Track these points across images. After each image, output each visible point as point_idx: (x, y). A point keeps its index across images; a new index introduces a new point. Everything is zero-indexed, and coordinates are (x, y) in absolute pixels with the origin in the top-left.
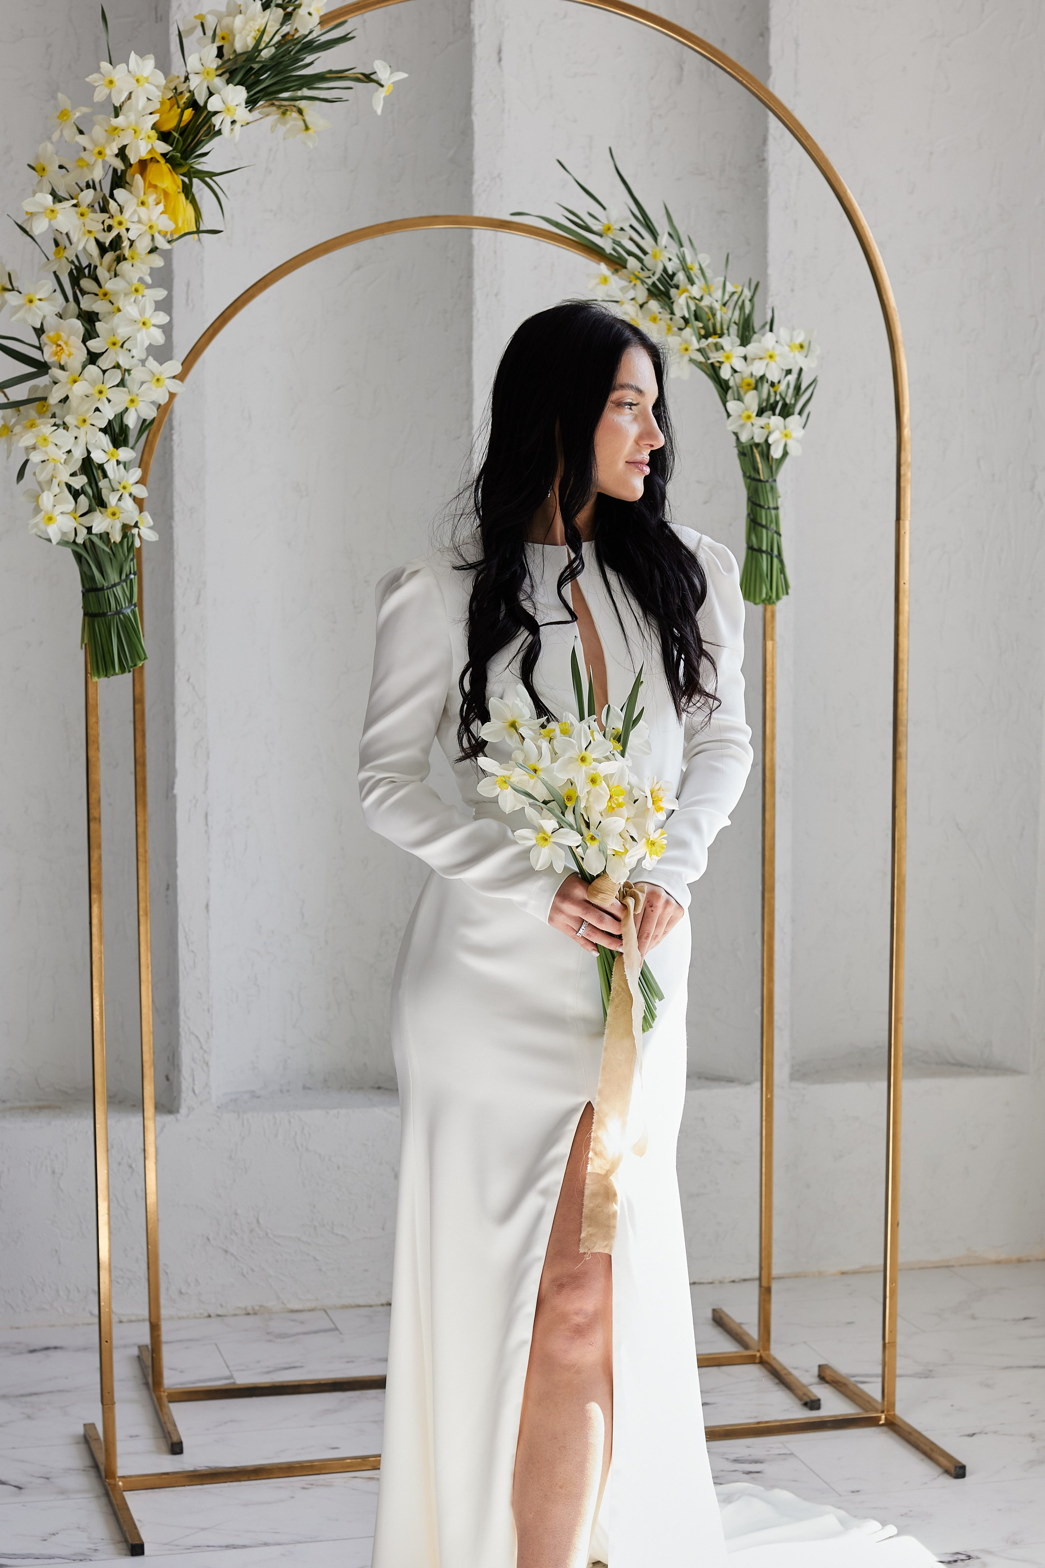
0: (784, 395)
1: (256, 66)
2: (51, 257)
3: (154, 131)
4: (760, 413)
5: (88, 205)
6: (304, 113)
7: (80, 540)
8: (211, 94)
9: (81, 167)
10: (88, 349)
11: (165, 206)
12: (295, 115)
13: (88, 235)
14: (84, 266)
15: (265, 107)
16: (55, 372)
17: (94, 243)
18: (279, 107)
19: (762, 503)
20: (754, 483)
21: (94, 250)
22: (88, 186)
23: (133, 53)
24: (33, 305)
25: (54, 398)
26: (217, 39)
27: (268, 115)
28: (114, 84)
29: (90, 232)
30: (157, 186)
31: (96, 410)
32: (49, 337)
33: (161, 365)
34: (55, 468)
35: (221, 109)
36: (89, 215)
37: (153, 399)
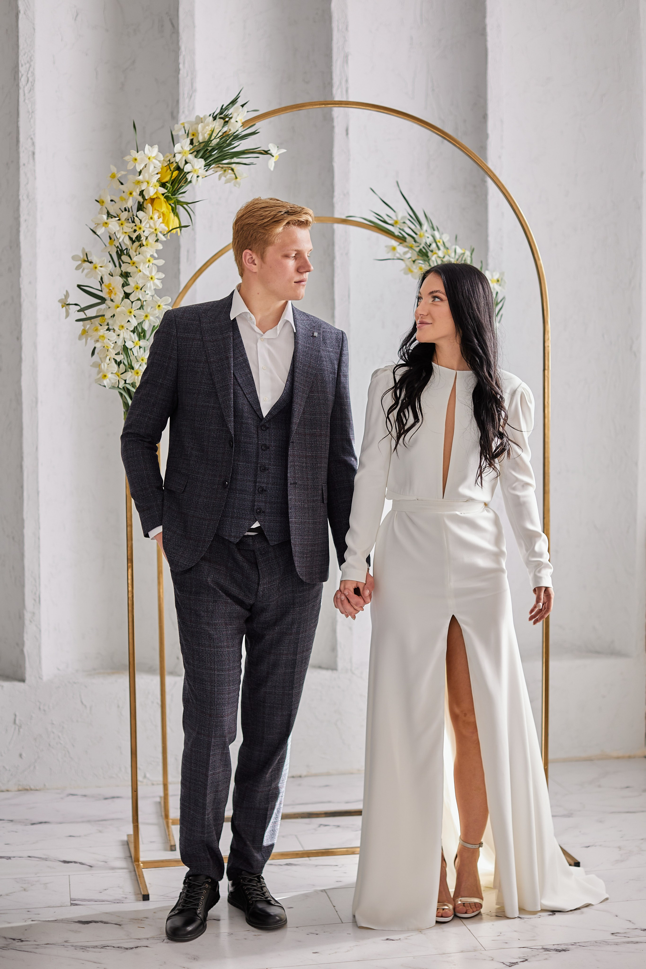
1: (210, 149)
2: (108, 245)
3: (157, 183)
5: (126, 219)
6: (235, 171)
7: (121, 386)
8: (186, 163)
9: (122, 200)
10: (124, 291)
11: (163, 220)
12: (230, 171)
13: (125, 234)
14: (124, 249)
15: (215, 168)
16: (108, 302)
17: (127, 238)
18: (222, 168)
21: (128, 242)
22: (125, 210)
23: (147, 145)
24: (97, 270)
25: (108, 315)
26: (189, 135)
27: (216, 172)
28: (137, 161)
29: (126, 233)
30: (159, 210)
31: (129, 321)
32: (105, 285)
33: (161, 299)
34: (108, 351)
35: (192, 170)
36: (126, 224)
37: (157, 315)
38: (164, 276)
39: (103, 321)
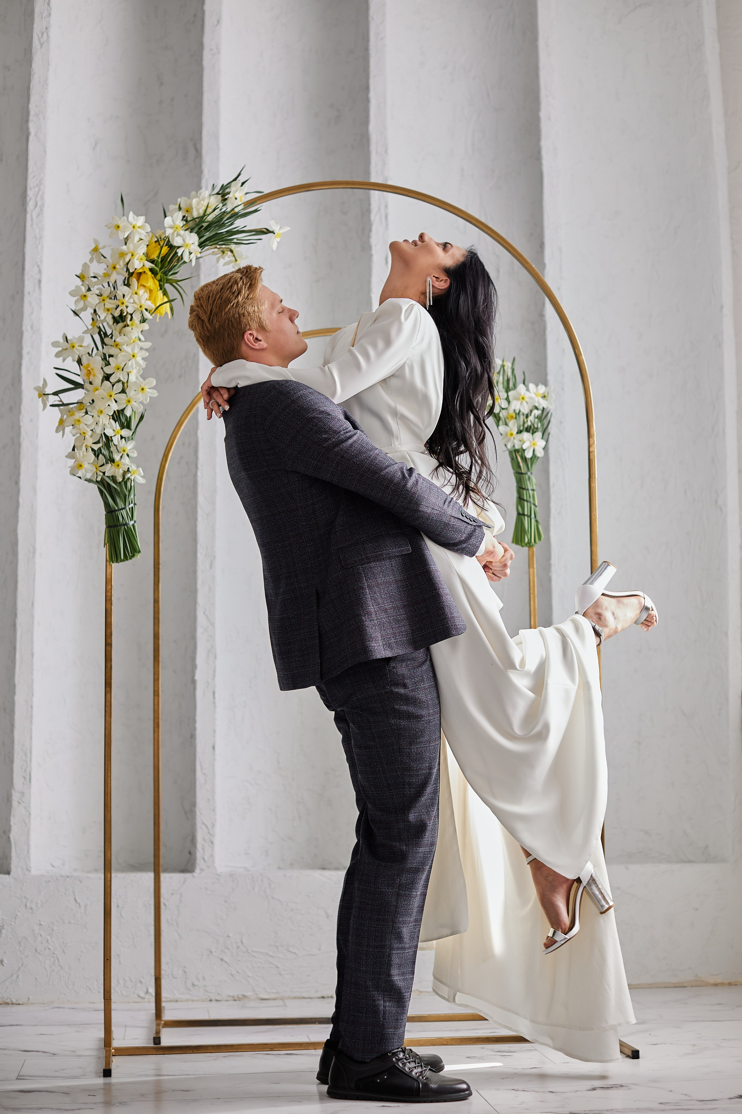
0: (533, 422)
1: (205, 225)
2: (90, 327)
3: (144, 256)
4: (520, 432)
5: (107, 295)
6: (234, 252)
7: (99, 479)
9: (105, 276)
10: (104, 372)
11: (149, 296)
12: (229, 253)
13: (107, 312)
15: (211, 249)
16: (87, 386)
17: (110, 316)
18: (220, 249)
19: (524, 487)
20: (518, 475)
21: (110, 321)
23: (132, 214)
24: (74, 349)
25: (86, 401)
26: (182, 209)
28: (120, 229)
29: (108, 310)
30: (145, 284)
31: (109, 405)
32: (84, 367)
33: (144, 379)
34: (84, 439)
35: (183, 244)
36: (108, 301)
37: (141, 400)
38: (148, 354)
39: (82, 408)
